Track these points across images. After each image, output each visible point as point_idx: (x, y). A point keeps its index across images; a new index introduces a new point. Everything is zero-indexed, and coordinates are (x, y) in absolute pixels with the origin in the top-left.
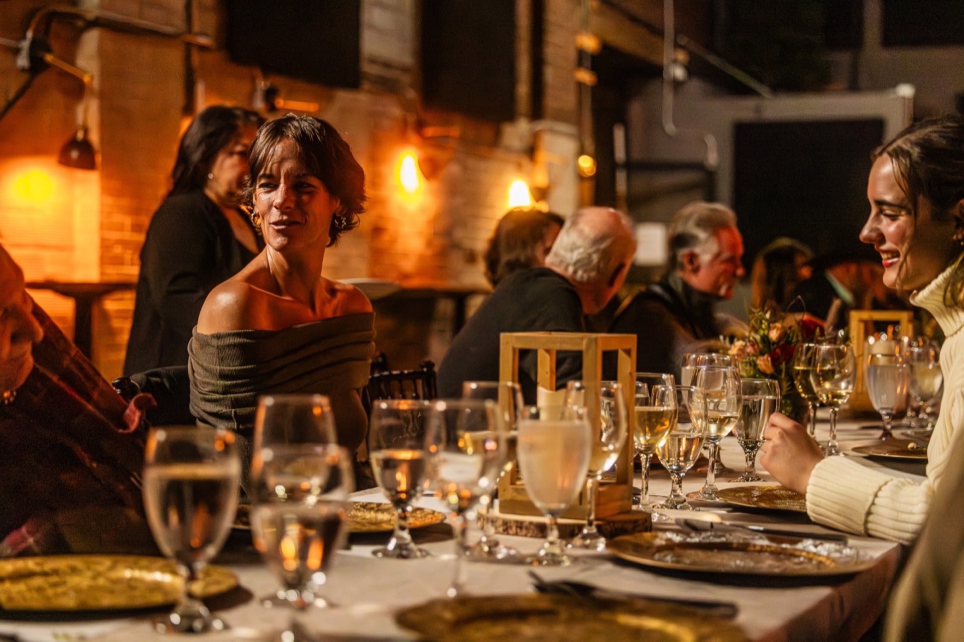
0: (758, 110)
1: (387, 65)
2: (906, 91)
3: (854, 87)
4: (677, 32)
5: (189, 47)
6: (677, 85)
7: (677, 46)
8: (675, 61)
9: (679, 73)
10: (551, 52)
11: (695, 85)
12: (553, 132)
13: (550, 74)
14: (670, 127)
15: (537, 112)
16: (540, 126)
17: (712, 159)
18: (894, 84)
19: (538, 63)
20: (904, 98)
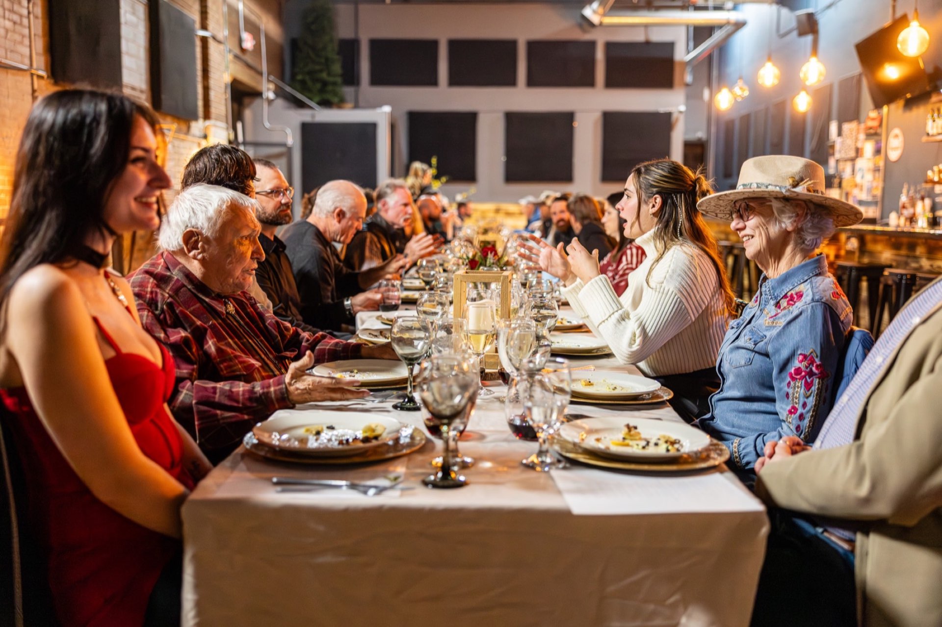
0: (313, 116)
1: (133, 89)
2: (387, 109)
3: (356, 106)
4: (269, 74)
5: (32, 75)
6: (270, 102)
7: (269, 81)
8: (268, 89)
9: (271, 95)
10: (212, 83)
11: (280, 102)
12: (215, 126)
13: (213, 94)
14: (267, 125)
15: (207, 116)
16: (208, 123)
17: (290, 141)
18: (380, 105)
19: (206, 89)
20: (386, 113)
